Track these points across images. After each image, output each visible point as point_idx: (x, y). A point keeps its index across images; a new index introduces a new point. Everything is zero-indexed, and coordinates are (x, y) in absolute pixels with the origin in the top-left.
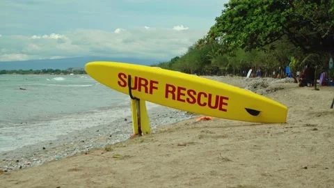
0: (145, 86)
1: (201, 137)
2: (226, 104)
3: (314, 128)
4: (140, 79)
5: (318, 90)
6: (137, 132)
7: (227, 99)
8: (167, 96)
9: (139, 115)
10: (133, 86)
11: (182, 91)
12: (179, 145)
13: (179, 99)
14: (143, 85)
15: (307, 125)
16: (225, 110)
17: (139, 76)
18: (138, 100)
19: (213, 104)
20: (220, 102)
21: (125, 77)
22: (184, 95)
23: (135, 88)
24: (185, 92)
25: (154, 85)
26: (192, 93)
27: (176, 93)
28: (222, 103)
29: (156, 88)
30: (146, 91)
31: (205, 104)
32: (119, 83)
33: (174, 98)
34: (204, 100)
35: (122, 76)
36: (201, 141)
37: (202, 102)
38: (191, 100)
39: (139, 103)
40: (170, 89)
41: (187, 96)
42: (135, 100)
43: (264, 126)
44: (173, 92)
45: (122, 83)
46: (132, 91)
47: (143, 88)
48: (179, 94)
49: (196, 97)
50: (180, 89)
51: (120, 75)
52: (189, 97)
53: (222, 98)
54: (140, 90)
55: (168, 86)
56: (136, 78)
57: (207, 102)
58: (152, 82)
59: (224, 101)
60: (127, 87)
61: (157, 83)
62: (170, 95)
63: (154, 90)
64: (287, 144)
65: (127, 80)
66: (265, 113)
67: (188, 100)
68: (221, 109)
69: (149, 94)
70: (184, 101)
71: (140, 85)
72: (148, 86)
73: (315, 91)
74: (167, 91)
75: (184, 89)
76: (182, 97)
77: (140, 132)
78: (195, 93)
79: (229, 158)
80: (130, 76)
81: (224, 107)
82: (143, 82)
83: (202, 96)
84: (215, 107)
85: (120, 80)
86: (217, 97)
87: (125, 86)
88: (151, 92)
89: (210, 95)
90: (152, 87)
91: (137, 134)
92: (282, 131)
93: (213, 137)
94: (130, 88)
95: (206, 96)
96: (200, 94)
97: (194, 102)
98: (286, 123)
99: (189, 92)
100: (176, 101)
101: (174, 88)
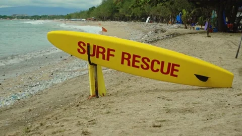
0: (103, 53)
2: (177, 71)
4: (99, 47)
5: (210, 37)
6: (94, 93)
7: (178, 66)
8: (122, 63)
9: (96, 79)
10: (91, 53)
11: (137, 59)
13: (134, 66)
14: (101, 53)
16: (176, 76)
17: (97, 45)
18: (96, 65)
19: (165, 70)
20: (172, 69)
21: (84, 45)
22: (138, 62)
23: (93, 55)
24: (140, 59)
25: (111, 53)
26: (146, 60)
27: (131, 60)
28: (173, 70)
29: (113, 56)
30: (104, 58)
31: (157, 70)
32: (79, 50)
33: (129, 64)
34: (157, 66)
35: (82, 45)
37: (155, 69)
38: (145, 66)
39: (96, 68)
40: (126, 56)
41: (141, 63)
42: (93, 66)
44: (128, 59)
45: (82, 51)
46: (91, 57)
47: (101, 55)
48: (134, 61)
49: (150, 64)
50: (135, 56)
51: (79, 43)
52: (143, 64)
53: (174, 65)
54: (98, 57)
55: (123, 54)
56: (94, 46)
57: (160, 68)
58: (109, 50)
59: (176, 68)
60: (86, 55)
61: (114, 51)
62: (126, 62)
63: (110, 57)
65: (85, 48)
66: (213, 79)
67: (142, 66)
68: (172, 75)
69: (106, 61)
70: (138, 67)
71: (98, 52)
72: (106, 54)
74: (123, 58)
75: (139, 57)
76: (136, 64)
77: (97, 94)
78: (149, 61)
80: (88, 45)
81: (175, 73)
82: (101, 50)
83: (156, 63)
84: (167, 73)
85: (79, 48)
86: (169, 64)
87: (84, 53)
88: (108, 59)
89: (163, 63)
90: (109, 55)
91: (94, 96)
94: (89, 56)
95: (159, 63)
96: (153, 61)
97: (148, 68)
98: (231, 87)
99: (143, 59)
100: (131, 67)
101: (129, 55)
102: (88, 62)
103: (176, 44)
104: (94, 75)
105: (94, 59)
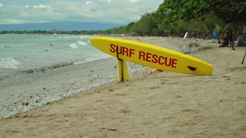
0: (127, 52)
1: (162, 84)
2: (176, 64)
3: (228, 78)
4: (124, 48)
6: (121, 80)
7: (176, 60)
8: (140, 58)
9: (122, 70)
10: (119, 52)
11: (149, 56)
12: (151, 88)
13: (147, 60)
15: (225, 77)
16: (175, 67)
17: (123, 46)
18: (122, 60)
19: (168, 63)
20: (172, 62)
21: (115, 46)
22: (150, 58)
23: (120, 53)
24: (151, 56)
25: (132, 51)
26: (155, 57)
27: (145, 56)
28: (173, 63)
29: (134, 53)
30: (127, 55)
31: (163, 63)
32: (111, 50)
33: (144, 60)
34: (162, 61)
35: (113, 46)
36: (162, 86)
37: (161, 62)
38: (155, 61)
39: (123, 62)
40: (142, 54)
41: (152, 58)
42: (120, 61)
43: (199, 77)
44: (143, 56)
45: (113, 50)
46: (119, 55)
47: (125, 53)
48: (147, 57)
49: (158, 59)
50: (148, 54)
51: (111, 46)
52: (153, 59)
53: (174, 60)
54: (123, 54)
55: (140, 52)
56: (121, 47)
58: (131, 50)
59: (175, 62)
60: (116, 53)
61: (134, 50)
62: (142, 57)
64: (212, 88)
65: (115, 48)
66: (199, 69)
67: (153, 61)
68: (173, 66)
70: (150, 61)
71: (124, 51)
72: (129, 52)
73: (232, 51)
74: (140, 55)
75: (151, 54)
76: (149, 59)
77: (123, 80)
78: (157, 57)
79: (181, 95)
80: (117, 46)
81: (174, 65)
82: (125, 50)
83: (162, 58)
84: (169, 65)
85: (111, 48)
86: (171, 59)
87: (114, 52)
88: (130, 56)
89: (166, 58)
90: (131, 53)
91: (121, 81)
92: (209, 80)
93: (169, 84)
94: (118, 54)
95: (163, 58)
96: (160, 57)
98: (211, 75)
99: (153, 56)
100: (145, 61)
101: (144, 53)
102: (117, 58)
104: (121, 67)
105: (121, 56)
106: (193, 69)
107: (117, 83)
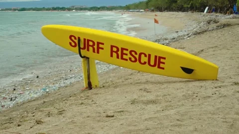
0: (93, 46)
2: (164, 63)
4: (88, 41)
6: (87, 86)
7: (164, 58)
8: (112, 56)
10: (82, 46)
11: (125, 52)
13: (122, 58)
14: (91, 46)
16: (163, 68)
17: (87, 38)
18: (88, 58)
19: (152, 63)
21: (75, 38)
22: (127, 55)
23: (84, 48)
24: (128, 52)
25: (101, 46)
26: (133, 53)
27: (120, 53)
28: (160, 62)
29: (102, 49)
30: (94, 51)
31: (145, 63)
32: (70, 44)
33: (118, 57)
34: (144, 59)
35: (73, 38)
37: (142, 61)
38: (133, 59)
40: (115, 49)
41: (129, 56)
42: (85, 59)
44: (117, 53)
45: (73, 44)
46: (81, 50)
47: (91, 48)
48: (122, 54)
49: (137, 56)
50: (122, 49)
51: (71, 37)
52: (131, 57)
53: (160, 58)
54: (88, 50)
55: (112, 47)
56: (85, 40)
57: (147, 61)
58: (98, 43)
59: (162, 60)
60: (77, 47)
61: (103, 44)
62: (115, 55)
63: (100, 50)
64: (210, 115)
65: (76, 41)
67: (130, 59)
68: (159, 67)
69: (96, 54)
70: (126, 60)
71: (89, 45)
72: (96, 47)
74: (112, 51)
75: (127, 50)
76: (125, 57)
77: (90, 86)
78: (136, 53)
80: (79, 38)
81: (162, 65)
82: (91, 43)
83: (143, 56)
84: (154, 66)
85: (71, 41)
86: (156, 57)
87: (75, 46)
88: (98, 52)
89: (150, 55)
90: (98, 48)
91: (87, 88)
92: (210, 93)
94: (80, 48)
95: (146, 56)
96: (141, 54)
97: (136, 61)
98: (217, 80)
99: (131, 52)
100: (120, 60)
101: (117, 48)
102: (79, 55)
103: (220, 36)
104: (87, 67)
106: (188, 71)
107: (83, 91)
